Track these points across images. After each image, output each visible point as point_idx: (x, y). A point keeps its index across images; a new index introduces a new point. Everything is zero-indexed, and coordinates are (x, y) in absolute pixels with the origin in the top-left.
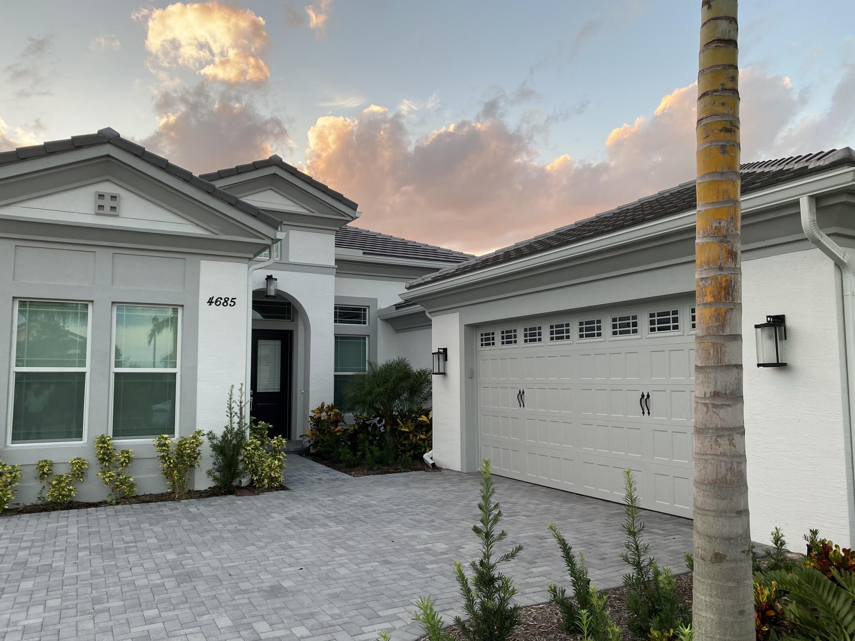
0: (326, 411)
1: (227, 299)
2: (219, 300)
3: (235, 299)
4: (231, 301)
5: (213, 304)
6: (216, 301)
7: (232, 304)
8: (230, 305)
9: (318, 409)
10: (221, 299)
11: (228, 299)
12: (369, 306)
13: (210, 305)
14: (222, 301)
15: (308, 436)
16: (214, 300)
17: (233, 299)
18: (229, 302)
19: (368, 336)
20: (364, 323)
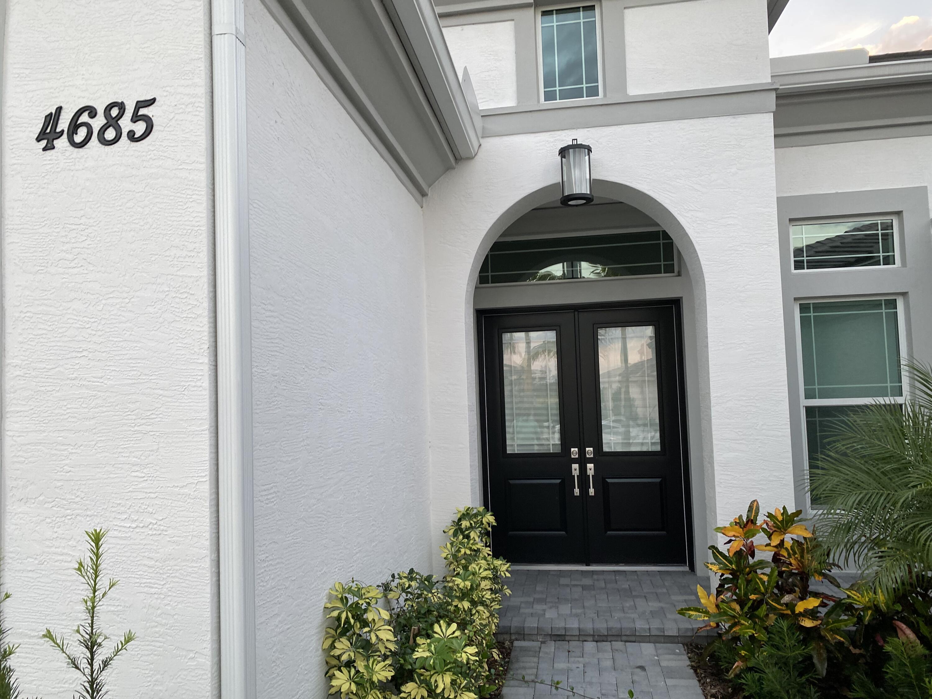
0: (764, 530)
1: (115, 112)
2: (84, 118)
3: (151, 102)
4: (136, 118)
5: (62, 143)
6: (74, 126)
7: (140, 128)
8: (131, 136)
9: (739, 523)
10: (93, 113)
11: (122, 107)
12: (899, 213)
13: (49, 147)
14: (98, 123)
15: (706, 612)
16: (63, 124)
17: (141, 104)
18: (126, 124)
19: (904, 294)
20: (888, 261)
